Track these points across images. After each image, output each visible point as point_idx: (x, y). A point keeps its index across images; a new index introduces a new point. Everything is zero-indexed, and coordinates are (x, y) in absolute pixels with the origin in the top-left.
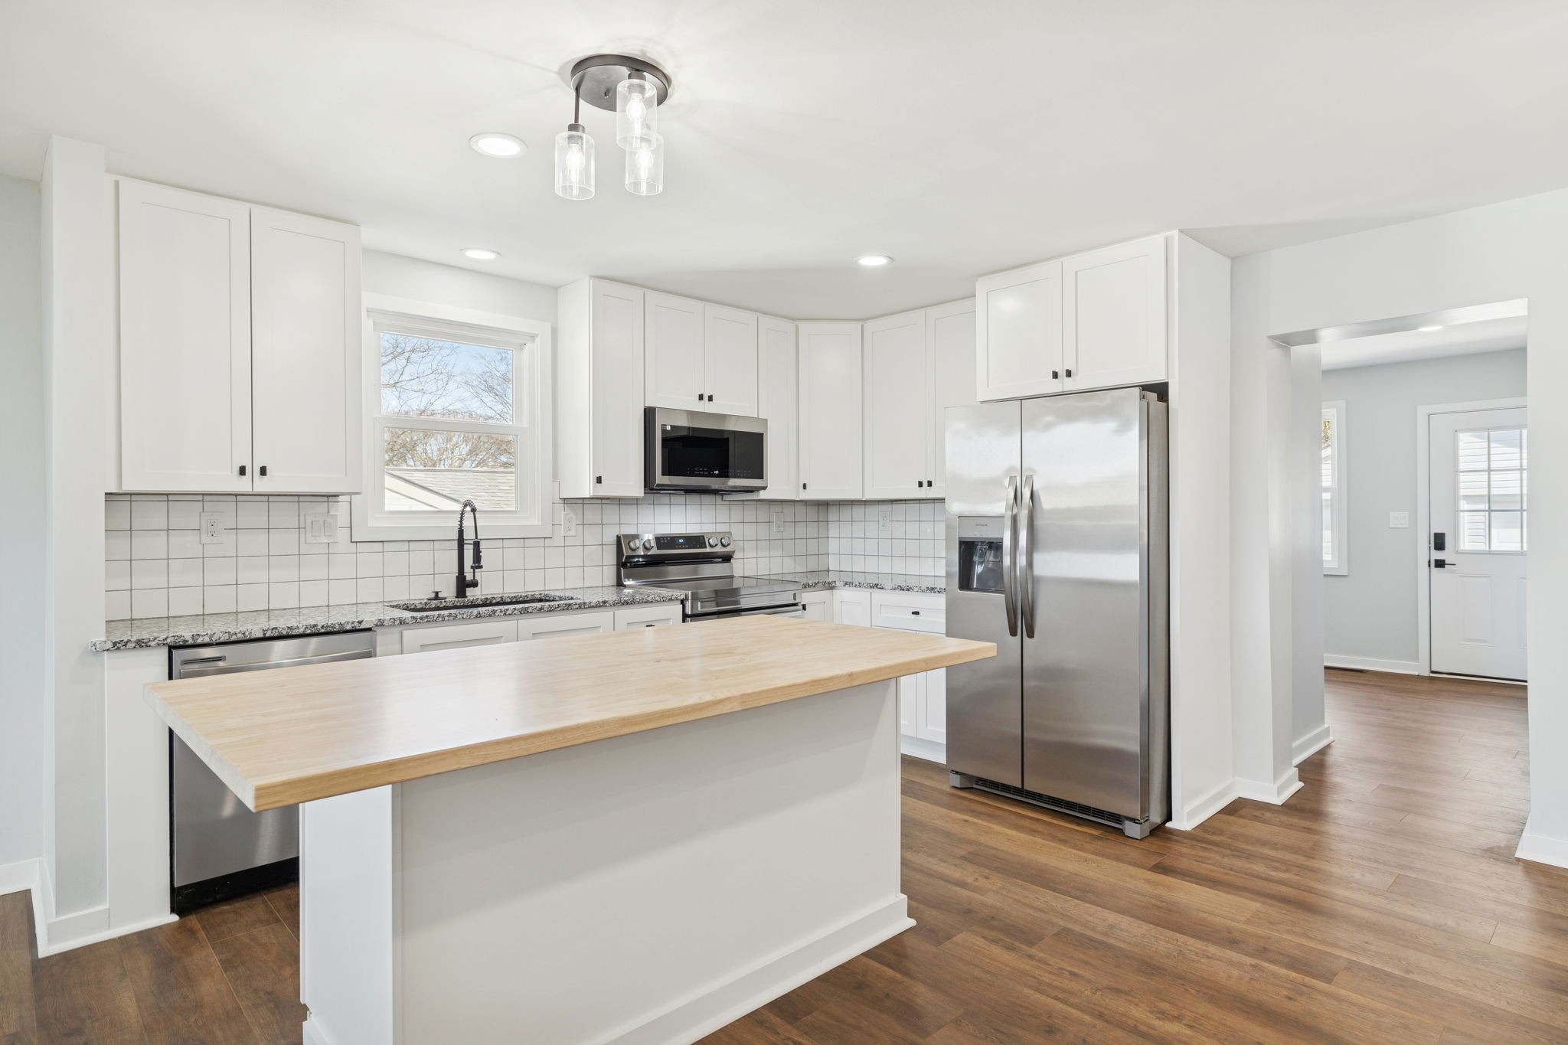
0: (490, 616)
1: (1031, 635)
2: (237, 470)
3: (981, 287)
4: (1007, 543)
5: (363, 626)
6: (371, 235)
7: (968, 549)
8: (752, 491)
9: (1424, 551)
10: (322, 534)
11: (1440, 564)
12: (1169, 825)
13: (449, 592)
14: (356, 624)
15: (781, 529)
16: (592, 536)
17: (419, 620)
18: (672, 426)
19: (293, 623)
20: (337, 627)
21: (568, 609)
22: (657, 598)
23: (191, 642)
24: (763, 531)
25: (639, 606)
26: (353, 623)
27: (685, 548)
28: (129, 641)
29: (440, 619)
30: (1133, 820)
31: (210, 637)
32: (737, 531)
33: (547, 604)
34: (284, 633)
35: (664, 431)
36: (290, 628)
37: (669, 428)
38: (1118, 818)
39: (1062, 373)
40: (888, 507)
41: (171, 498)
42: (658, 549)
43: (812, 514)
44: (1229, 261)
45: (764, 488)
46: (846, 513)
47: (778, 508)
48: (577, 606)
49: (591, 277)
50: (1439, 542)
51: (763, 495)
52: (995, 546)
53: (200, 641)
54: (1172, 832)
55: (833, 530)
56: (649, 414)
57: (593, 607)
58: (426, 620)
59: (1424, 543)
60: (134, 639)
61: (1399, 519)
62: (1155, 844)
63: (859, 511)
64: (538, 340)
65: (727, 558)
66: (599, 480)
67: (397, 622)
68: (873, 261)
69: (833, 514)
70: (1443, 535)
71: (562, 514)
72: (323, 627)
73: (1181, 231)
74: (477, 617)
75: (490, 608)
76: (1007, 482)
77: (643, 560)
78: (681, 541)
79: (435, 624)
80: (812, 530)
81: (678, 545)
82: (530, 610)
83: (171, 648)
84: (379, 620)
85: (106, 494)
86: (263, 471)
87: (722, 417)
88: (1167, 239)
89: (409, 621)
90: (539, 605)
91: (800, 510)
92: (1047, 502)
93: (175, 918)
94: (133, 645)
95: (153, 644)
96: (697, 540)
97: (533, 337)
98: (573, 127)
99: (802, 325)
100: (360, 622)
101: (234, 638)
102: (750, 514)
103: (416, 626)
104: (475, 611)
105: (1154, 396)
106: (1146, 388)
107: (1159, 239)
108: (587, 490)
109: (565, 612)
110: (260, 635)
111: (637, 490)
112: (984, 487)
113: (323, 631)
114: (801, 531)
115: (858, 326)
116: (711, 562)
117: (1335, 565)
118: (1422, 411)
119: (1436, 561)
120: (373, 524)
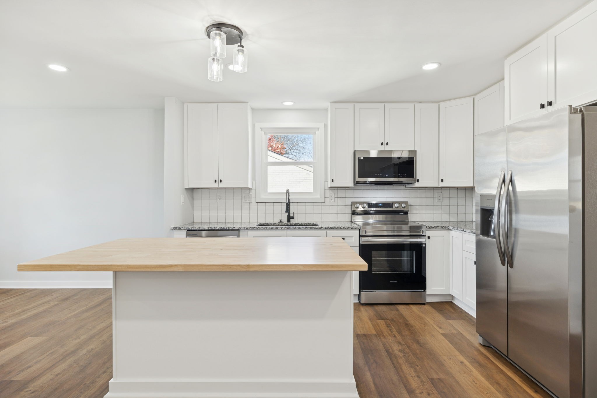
0: (276, 229)
1: (512, 267)
2: (214, 181)
3: (506, 62)
5: (235, 229)
8: (411, 183)
10: (248, 200)
13: (285, 220)
14: (233, 228)
15: (441, 201)
16: (341, 202)
17: (252, 228)
18: (363, 157)
19: (216, 226)
20: (228, 228)
21: (306, 229)
22: (346, 228)
23: (190, 229)
24: (430, 201)
25: (337, 230)
26: (232, 227)
27: (382, 208)
28: (177, 227)
29: (259, 229)
31: (195, 228)
32: (413, 201)
33: (297, 226)
34: (213, 229)
35: (359, 160)
36: (215, 227)
37: (362, 158)
39: (546, 104)
41: (210, 189)
42: (369, 208)
47: (440, 191)
48: (310, 228)
49: (330, 103)
52: (492, 212)
53: (192, 229)
56: (355, 153)
57: (316, 229)
58: (254, 228)
60: (178, 227)
65: (407, 213)
66: (332, 180)
67: (245, 229)
68: (430, 67)
71: (329, 193)
72: (223, 228)
74: (271, 229)
75: (276, 226)
77: (374, 212)
78: (380, 205)
79: (256, 230)
80: (462, 201)
81: (379, 206)
82: (291, 228)
84: (240, 227)
86: (221, 181)
87: (391, 151)
89: (249, 228)
90: (295, 227)
94: (178, 229)
95: (182, 229)
96: (388, 205)
97: (318, 129)
99: (442, 104)
100: (234, 227)
101: (201, 229)
102: (422, 194)
103: (251, 230)
104: (271, 227)
108: (331, 184)
109: (305, 230)
110: (207, 229)
111: (350, 184)
113: (223, 229)
114: (454, 201)
116: (398, 214)
120: (263, 197)
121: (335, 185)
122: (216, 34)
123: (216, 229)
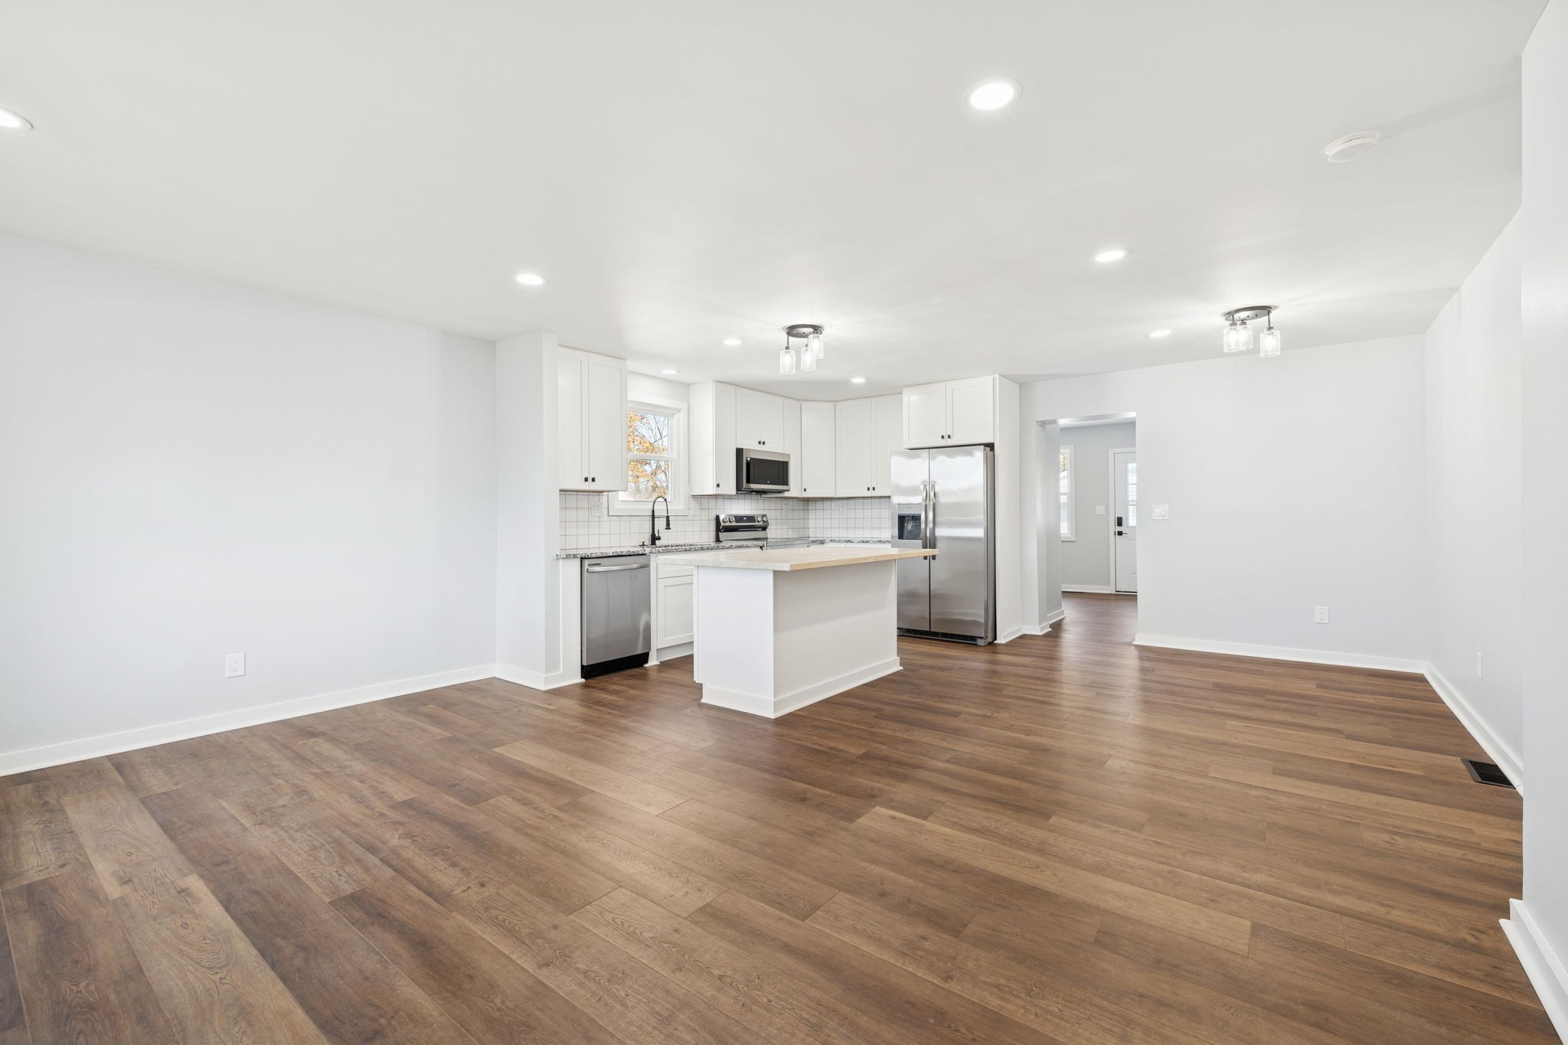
2: (584, 479)
3: (904, 391)
4: (923, 518)
6: (631, 365)
7: (902, 519)
8: (781, 492)
9: (1113, 527)
11: (1120, 533)
12: (995, 642)
13: (648, 542)
16: (705, 515)
18: (750, 458)
27: (747, 523)
28: (570, 555)
30: (981, 638)
31: (595, 555)
34: (620, 554)
35: (747, 460)
38: (973, 638)
39: (946, 436)
40: (845, 501)
41: (572, 492)
42: (736, 522)
43: (801, 505)
44: (1018, 385)
45: (788, 491)
46: (819, 505)
47: (786, 502)
48: (700, 549)
49: (714, 381)
50: (1120, 522)
51: (786, 494)
52: (916, 518)
54: (996, 644)
55: (812, 515)
56: (739, 452)
57: (705, 549)
59: (1112, 522)
60: (572, 553)
61: (1100, 510)
62: (990, 647)
63: (827, 504)
64: (682, 412)
65: (764, 529)
66: (718, 485)
69: (811, 506)
70: (1121, 518)
71: (693, 504)
73: (1000, 375)
74: (684, 550)
76: (922, 487)
78: (745, 519)
80: (801, 515)
81: (743, 521)
83: (582, 558)
85: (560, 491)
86: (592, 480)
88: (994, 378)
91: (796, 503)
92: (942, 500)
93: (584, 680)
94: (572, 556)
95: (578, 556)
96: (751, 518)
97: (679, 410)
98: (787, 348)
99: (804, 403)
102: (779, 504)
105: (988, 449)
106: (986, 445)
107: (990, 378)
108: (711, 490)
110: (611, 555)
111: (733, 491)
112: (912, 491)
113: (632, 554)
114: (796, 515)
115: (832, 404)
116: (759, 530)
117: (1069, 535)
118: (1111, 451)
119: (1119, 532)
120: (616, 507)
121: (720, 491)
122: (814, 337)
123: (623, 554)
